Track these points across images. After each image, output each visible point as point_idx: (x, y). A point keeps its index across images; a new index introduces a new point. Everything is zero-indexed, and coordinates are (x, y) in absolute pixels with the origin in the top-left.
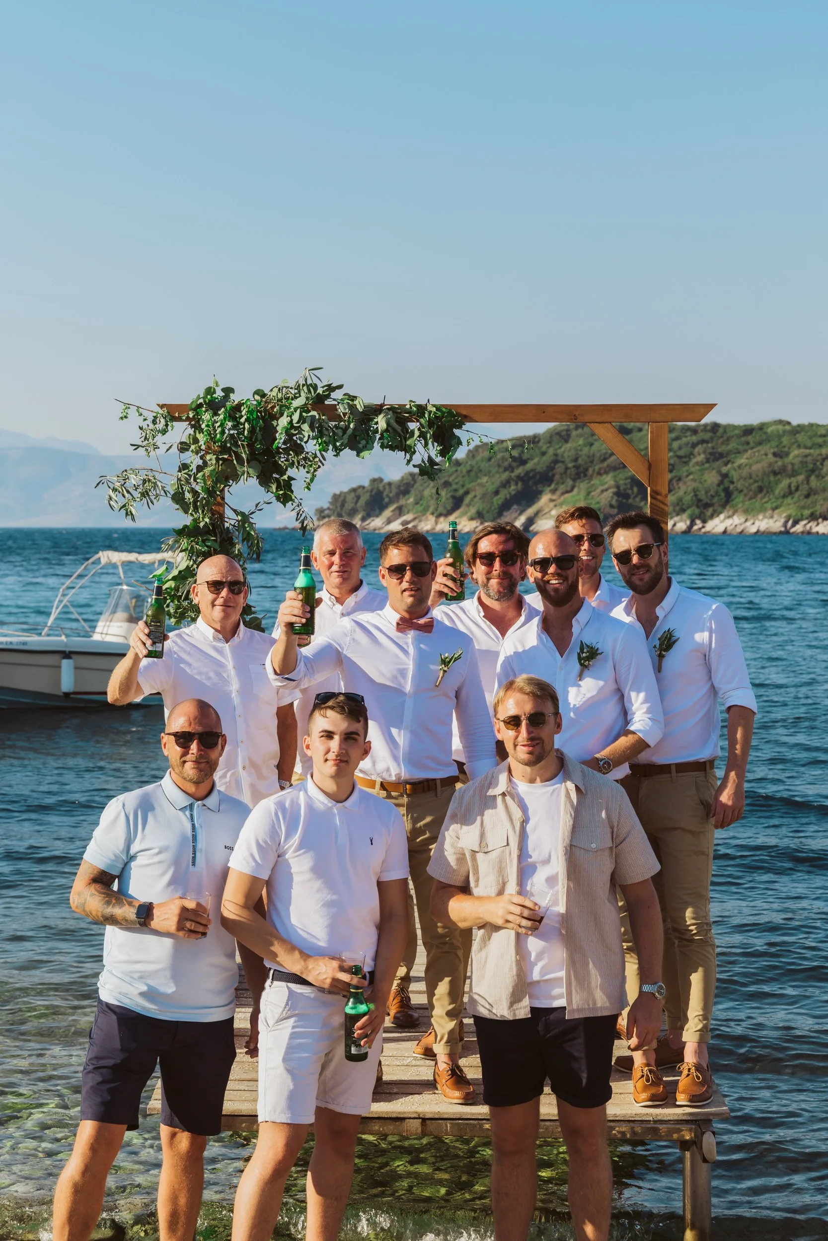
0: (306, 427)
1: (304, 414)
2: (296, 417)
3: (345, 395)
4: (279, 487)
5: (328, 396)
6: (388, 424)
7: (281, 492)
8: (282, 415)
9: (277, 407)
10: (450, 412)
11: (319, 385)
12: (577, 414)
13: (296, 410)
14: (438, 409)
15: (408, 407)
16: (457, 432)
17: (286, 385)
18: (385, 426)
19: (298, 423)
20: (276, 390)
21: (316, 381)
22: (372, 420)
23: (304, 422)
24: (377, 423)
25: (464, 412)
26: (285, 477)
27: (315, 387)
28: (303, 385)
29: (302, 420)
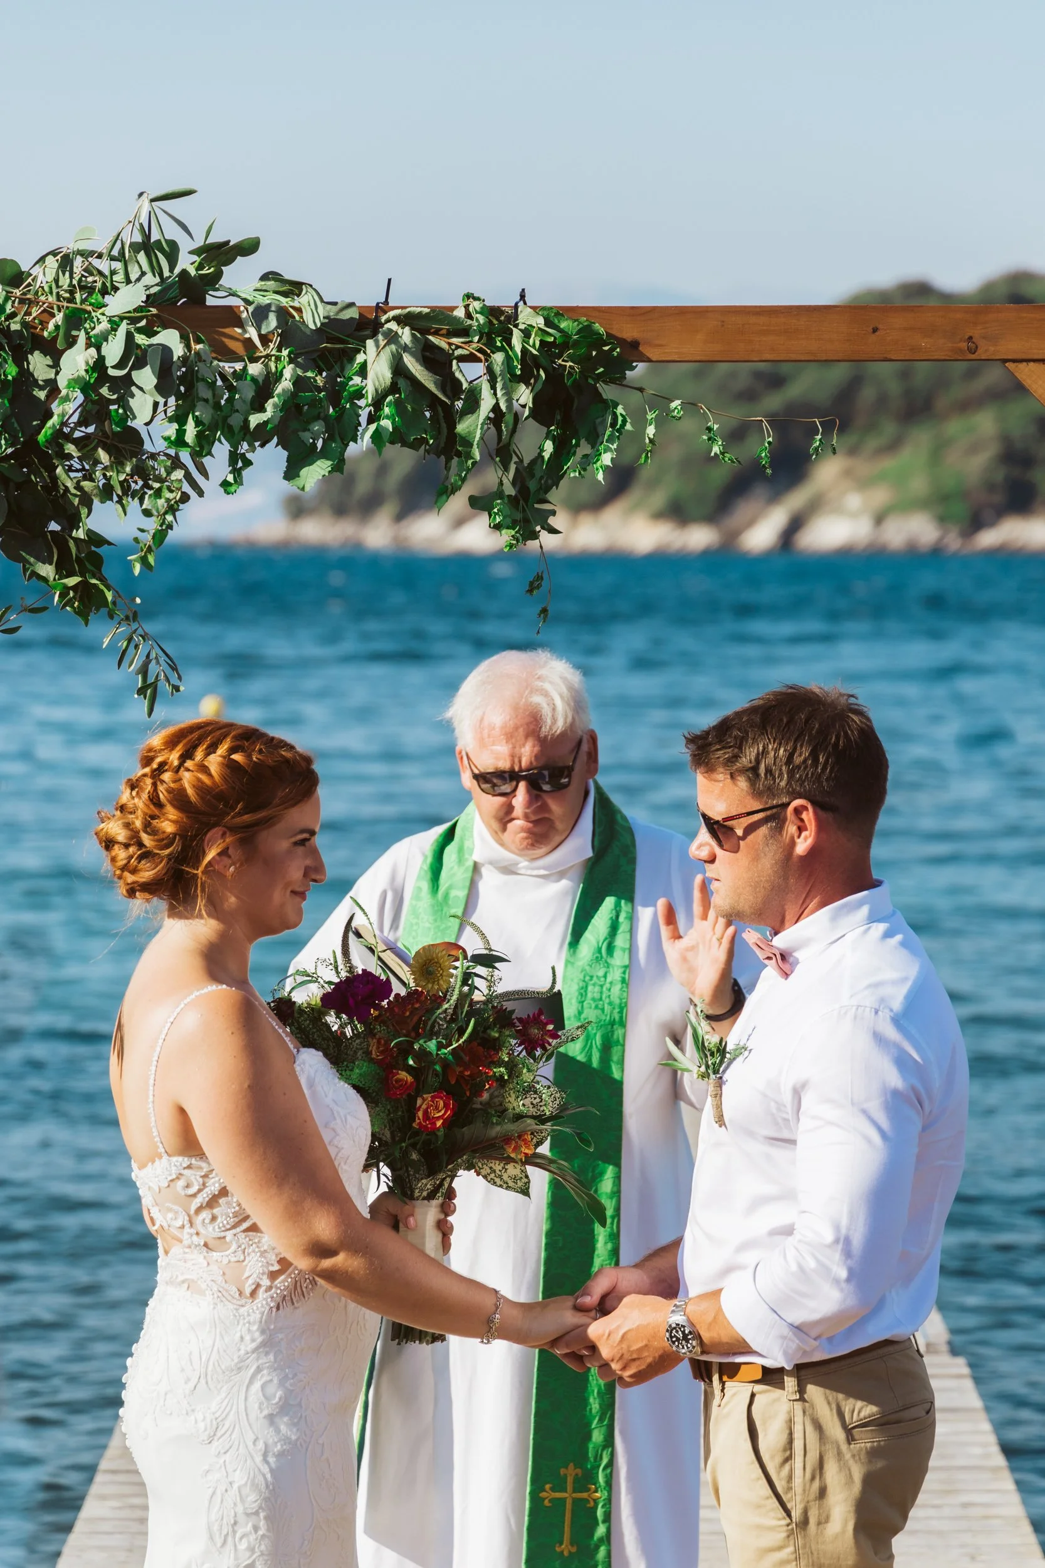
0: (146, 377)
1: (140, 339)
2: (113, 350)
3: (265, 277)
4: (64, 569)
5: (213, 281)
6: (398, 369)
7: (72, 581)
8: (71, 342)
9: (59, 318)
10: (586, 331)
11: (186, 245)
12: (976, 332)
13: (114, 328)
14: (548, 323)
15: (460, 313)
16: (607, 391)
17: (82, 246)
18: (387, 375)
19: (119, 366)
20: (52, 263)
21: (173, 232)
22: (351, 356)
23: (140, 364)
24: (363, 371)
25: (628, 332)
26: (80, 534)
27: (172, 252)
28: (136, 248)
29: (134, 356)
